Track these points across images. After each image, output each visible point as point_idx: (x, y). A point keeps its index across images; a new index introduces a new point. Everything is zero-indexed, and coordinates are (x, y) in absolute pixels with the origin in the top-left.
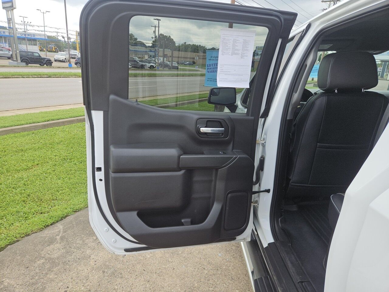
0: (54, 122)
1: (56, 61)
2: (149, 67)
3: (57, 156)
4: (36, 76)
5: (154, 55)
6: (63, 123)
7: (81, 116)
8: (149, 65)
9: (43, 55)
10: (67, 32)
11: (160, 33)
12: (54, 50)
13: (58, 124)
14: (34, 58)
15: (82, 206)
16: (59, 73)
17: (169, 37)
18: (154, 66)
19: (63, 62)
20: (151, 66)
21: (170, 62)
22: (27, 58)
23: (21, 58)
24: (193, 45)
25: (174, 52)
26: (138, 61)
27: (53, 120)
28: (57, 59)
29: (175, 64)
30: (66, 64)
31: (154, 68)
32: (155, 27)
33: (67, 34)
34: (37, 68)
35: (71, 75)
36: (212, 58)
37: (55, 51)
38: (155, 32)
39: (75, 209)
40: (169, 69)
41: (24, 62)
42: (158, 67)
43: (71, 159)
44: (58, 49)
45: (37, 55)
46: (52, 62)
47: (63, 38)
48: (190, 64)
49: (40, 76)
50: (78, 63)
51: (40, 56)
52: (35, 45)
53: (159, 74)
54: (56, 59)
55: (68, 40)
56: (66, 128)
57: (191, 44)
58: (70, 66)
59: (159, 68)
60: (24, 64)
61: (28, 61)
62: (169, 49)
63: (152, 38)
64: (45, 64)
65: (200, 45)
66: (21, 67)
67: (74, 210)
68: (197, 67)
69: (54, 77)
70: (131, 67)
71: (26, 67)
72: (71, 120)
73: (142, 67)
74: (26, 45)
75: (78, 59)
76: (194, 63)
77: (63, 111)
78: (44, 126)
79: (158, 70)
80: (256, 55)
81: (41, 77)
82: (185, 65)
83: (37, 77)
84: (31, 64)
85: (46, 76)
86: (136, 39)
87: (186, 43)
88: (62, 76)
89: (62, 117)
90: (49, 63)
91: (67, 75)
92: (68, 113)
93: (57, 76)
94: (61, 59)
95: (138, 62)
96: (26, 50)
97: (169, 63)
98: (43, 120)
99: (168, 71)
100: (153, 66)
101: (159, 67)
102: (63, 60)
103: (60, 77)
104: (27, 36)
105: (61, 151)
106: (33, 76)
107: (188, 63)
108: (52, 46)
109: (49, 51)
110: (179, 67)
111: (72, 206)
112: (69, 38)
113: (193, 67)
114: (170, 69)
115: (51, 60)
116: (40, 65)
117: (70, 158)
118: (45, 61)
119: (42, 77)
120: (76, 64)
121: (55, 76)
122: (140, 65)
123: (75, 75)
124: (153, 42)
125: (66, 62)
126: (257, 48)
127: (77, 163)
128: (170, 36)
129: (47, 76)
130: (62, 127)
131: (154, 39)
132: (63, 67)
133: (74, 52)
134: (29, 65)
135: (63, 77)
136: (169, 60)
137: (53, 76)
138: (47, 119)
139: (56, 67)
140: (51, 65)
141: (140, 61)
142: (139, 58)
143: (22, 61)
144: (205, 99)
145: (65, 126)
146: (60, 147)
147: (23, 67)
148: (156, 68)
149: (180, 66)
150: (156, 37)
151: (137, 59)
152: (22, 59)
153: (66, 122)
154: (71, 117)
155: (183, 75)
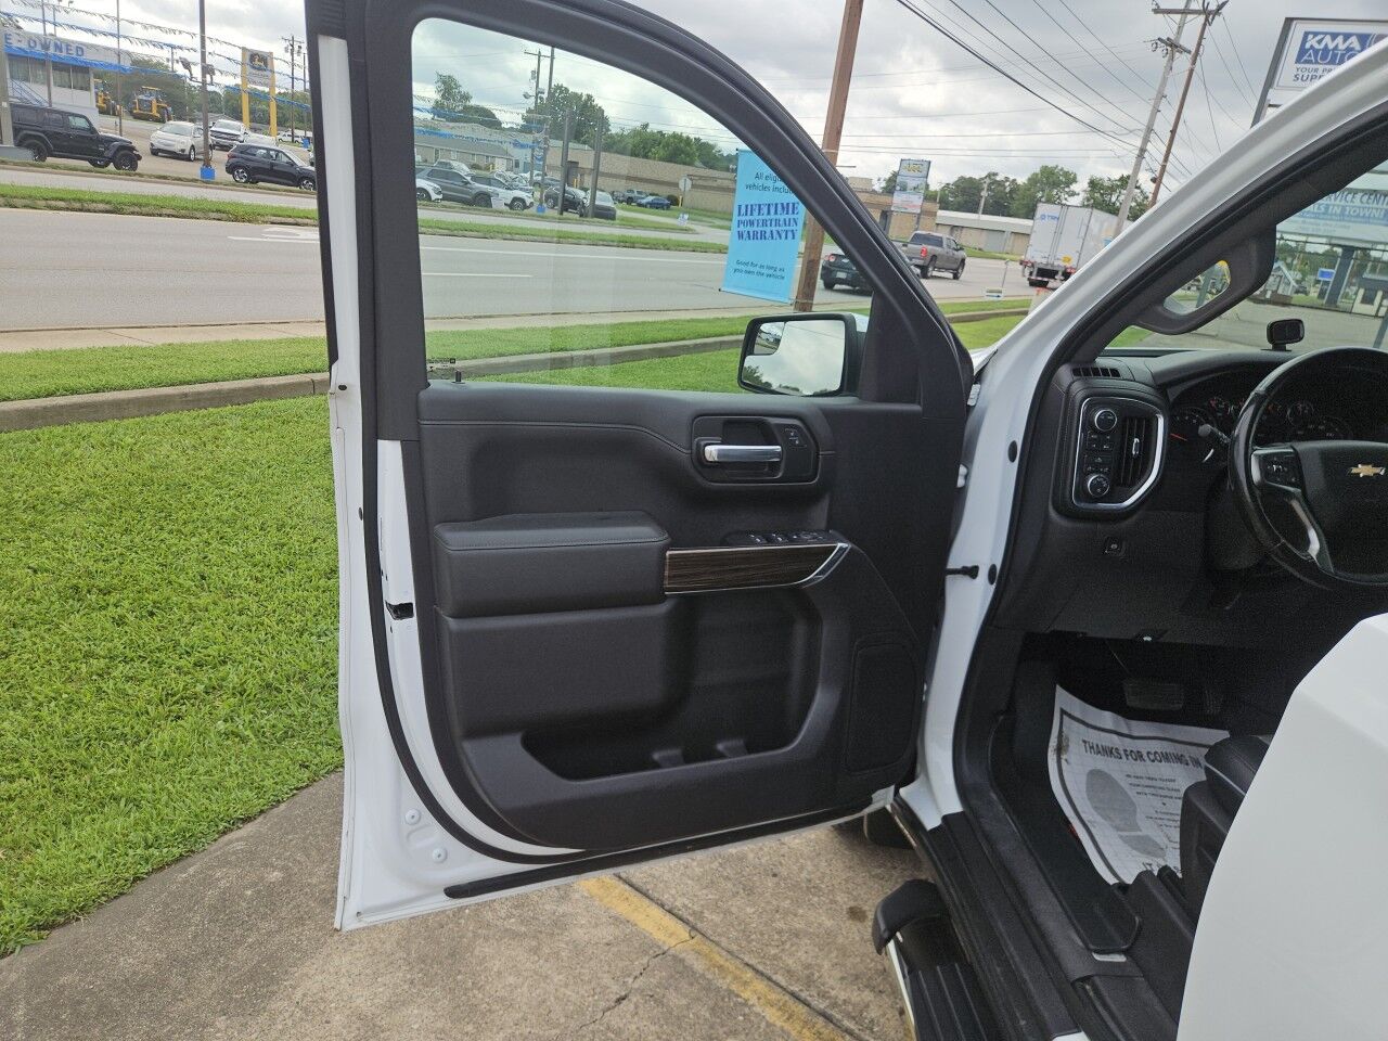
0: (76, 399)
1: (155, 152)
2: (509, 202)
3: (47, 571)
4: (62, 204)
5: (529, 160)
6: (119, 410)
7: (202, 381)
8: (507, 195)
9: (106, 127)
10: (203, 46)
11: (554, 83)
12: (154, 112)
13: (93, 413)
14: (69, 135)
15: (92, 886)
16: (155, 198)
17: (586, 102)
18: (528, 202)
19: (183, 160)
20: (515, 199)
21: (585, 190)
22: (44, 132)
23: (16, 131)
24: (675, 136)
25: (603, 154)
26: (469, 178)
27: (74, 392)
28: (162, 147)
29: (604, 200)
30: (193, 170)
31: (525, 207)
32: (539, 55)
33: (203, 54)
34: (76, 175)
35: (202, 210)
36: (760, 182)
37: (158, 115)
38: (536, 74)
39: (50, 907)
40: (581, 216)
41: (28, 147)
42: (541, 204)
43: (105, 592)
44: (170, 109)
45: (80, 123)
46: (139, 158)
47: (187, 65)
48: (654, 206)
49: (77, 205)
50: (240, 167)
51: (92, 130)
52: (82, 89)
53: (545, 230)
54: (158, 145)
55: (204, 76)
56: (127, 430)
57: (668, 130)
58: (207, 178)
59: (543, 211)
60: (27, 155)
61: (46, 144)
62: (584, 143)
63: (526, 96)
64: (111, 160)
65: (697, 140)
66: (15, 164)
67: (41, 919)
68: (686, 216)
69: (133, 213)
70: (440, 197)
71: (32, 165)
72: (154, 397)
73: (482, 201)
74: (46, 88)
75: (242, 152)
76: (674, 201)
77: (132, 353)
78: (30, 419)
79: (539, 216)
80: (898, 188)
81: (81, 210)
82: (640, 205)
83: (67, 209)
84: (55, 156)
85: (101, 206)
86: (466, 97)
87: (647, 125)
88: (164, 211)
89: (116, 381)
90: (124, 158)
91: (187, 208)
92: (150, 362)
93: (144, 210)
94: (177, 148)
95: (468, 183)
96: (46, 105)
97: (581, 194)
98: (28, 388)
99: (577, 222)
100: (523, 201)
101: (545, 205)
102: (183, 151)
103: (160, 215)
104: (52, 51)
105: (70, 547)
106: (53, 203)
107: (650, 199)
108: (150, 97)
109: (138, 117)
110: (620, 213)
111: (35, 890)
112: (207, 70)
113: (668, 216)
114: (586, 216)
115: (133, 149)
116: (93, 163)
117: (102, 585)
118: (112, 152)
119: (89, 211)
120: (231, 169)
121: (137, 209)
122: (474, 192)
123: (218, 211)
124: (529, 111)
125: (195, 159)
126: (905, 164)
127: (131, 617)
128: (589, 97)
129: (108, 207)
130: (110, 425)
131: (531, 103)
132: (180, 179)
133: (227, 126)
134: (50, 160)
135: (169, 216)
136: (582, 182)
137: (132, 209)
138: (48, 384)
139: (150, 176)
140: (134, 167)
141: (475, 178)
142: (474, 167)
143: (20, 144)
144: (716, 343)
145: (126, 422)
146: (74, 521)
147: (24, 165)
148: (533, 210)
149: (622, 209)
150: (539, 92)
151: (463, 169)
152: (21, 134)
153: (130, 401)
154: (159, 385)
155: (633, 243)
